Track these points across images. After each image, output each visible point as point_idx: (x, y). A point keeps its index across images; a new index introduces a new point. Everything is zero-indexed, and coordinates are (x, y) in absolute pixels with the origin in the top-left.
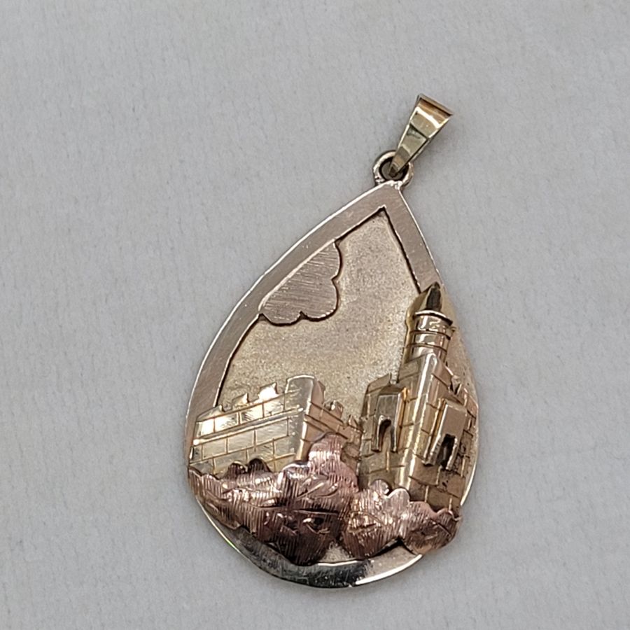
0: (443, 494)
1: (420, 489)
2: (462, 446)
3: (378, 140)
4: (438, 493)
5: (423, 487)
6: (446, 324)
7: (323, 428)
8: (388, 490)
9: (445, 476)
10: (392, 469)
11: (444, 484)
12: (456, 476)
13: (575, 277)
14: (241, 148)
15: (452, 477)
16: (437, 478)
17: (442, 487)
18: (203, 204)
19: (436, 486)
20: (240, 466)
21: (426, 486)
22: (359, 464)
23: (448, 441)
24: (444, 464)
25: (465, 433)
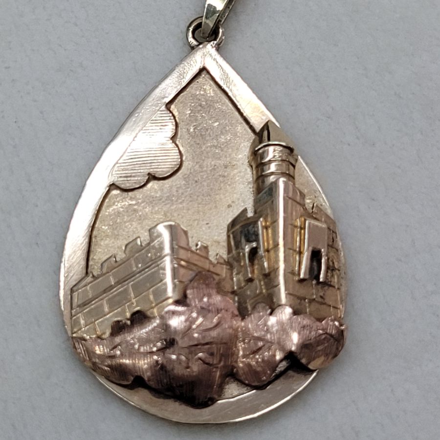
0: (322, 306)
1: (300, 304)
2: (330, 261)
3: (185, 14)
4: (317, 306)
5: (303, 301)
6: (287, 151)
7: (194, 268)
8: (269, 311)
9: (320, 290)
10: (269, 292)
11: (321, 297)
12: (331, 288)
13: (395, 94)
14: (60, 46)
15: (327, 289)
16: (313, 292)
17: (320, 300)
18: (35, 101)
19: (314, 299)
20: (121, 321)
21: (305, 299)
22: (236, 299)
23: (316, 255)
24: (317, 277)
25: (330, 248)
